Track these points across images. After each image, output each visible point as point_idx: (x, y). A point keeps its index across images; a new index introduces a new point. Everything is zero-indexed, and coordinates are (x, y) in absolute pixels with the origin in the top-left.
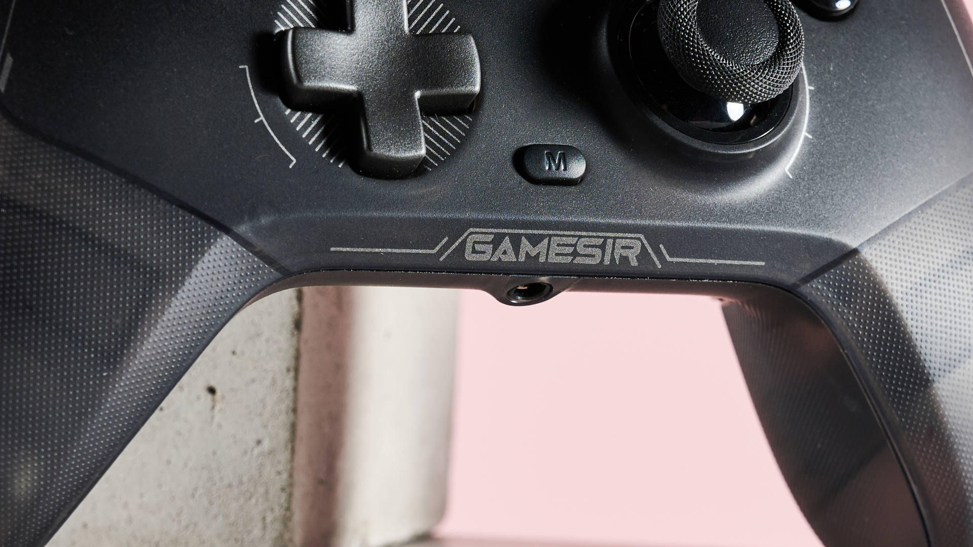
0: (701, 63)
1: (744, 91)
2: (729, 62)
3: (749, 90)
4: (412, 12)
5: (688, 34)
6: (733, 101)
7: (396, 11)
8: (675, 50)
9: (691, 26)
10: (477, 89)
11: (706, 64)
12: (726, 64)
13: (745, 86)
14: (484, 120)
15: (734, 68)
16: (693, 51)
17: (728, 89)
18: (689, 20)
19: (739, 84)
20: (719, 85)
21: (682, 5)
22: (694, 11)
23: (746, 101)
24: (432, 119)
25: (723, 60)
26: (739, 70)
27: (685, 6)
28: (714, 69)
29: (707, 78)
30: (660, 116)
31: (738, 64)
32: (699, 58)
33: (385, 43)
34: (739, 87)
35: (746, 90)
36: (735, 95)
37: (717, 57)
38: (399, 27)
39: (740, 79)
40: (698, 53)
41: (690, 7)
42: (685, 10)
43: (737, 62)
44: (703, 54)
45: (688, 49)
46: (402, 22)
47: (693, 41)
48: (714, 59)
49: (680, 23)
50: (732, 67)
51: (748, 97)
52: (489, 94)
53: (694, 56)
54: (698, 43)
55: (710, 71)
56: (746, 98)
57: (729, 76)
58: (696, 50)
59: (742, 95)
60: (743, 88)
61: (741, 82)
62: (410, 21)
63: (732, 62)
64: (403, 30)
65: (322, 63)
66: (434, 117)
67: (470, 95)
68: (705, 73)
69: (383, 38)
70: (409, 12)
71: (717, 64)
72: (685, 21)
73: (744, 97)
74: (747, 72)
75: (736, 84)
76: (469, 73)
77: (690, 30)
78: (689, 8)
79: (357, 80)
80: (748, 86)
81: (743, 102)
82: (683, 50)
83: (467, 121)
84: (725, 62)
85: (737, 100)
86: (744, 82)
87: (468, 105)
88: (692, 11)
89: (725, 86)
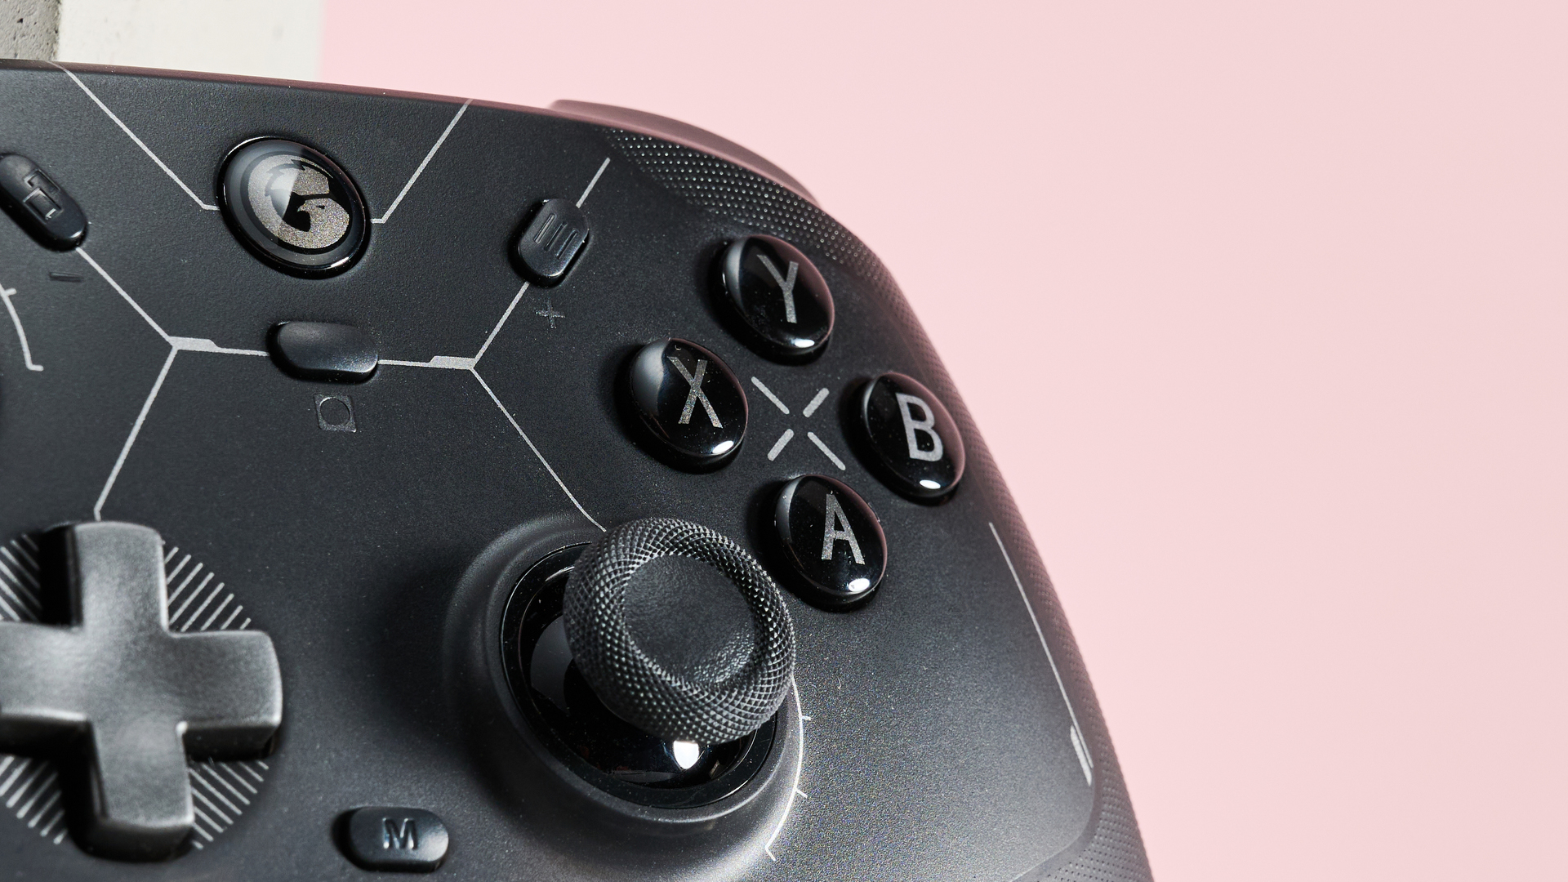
0: (631, 680)
1: (698, 724)
2: (676, 679)
3: (707, 723)
4: (174, 596)
5: (612, 634)
6: (682, 739)
7: (149, 597)
8: (591, 660)
9: (617, 623)
10: (276, 718)
11: (639, 682)
12: (670, 682)
13: (700, 716)
14: (288, 768)
15: (684, 689)
16: (619, 661)
17: (674, 722)
18: (613, 612)
19: (691, 714)
20: (660, 716)
21: (602, 589)
22: (622, 598)
23: (703, 740)
24: (205, 767)
25: (666, 676)
26: (692, 691)
27: (607, 590)
28: (651, 690)
29: (641, 704)
30: (566, 764)
31: (689, 683)
32: (629, 672)
33: (132, 646)
34: (692, 719)
35: (703, 724)
36: (684, 731)
37: (657, 670)
38: (153, 620)
39: (694, 705)
40: (627, 664)
41: (615, 592)
42: (607, 595)
43: (690, 679)
44: (635, 666)
45: (612, 658)
46: (157, 614)
47: (619, 646)
48: (653, 675)
49: (599, 617)
50: (681, 687)
51: (706, 734)
52: (296, 727)
53: (620, 670)
54: (627, 649)
55: (646, 692)
56: (701, 735)
57: (676, 702)
58: (623, 659)
59: (695, 731)
60: (697, 719)
61: (694, 711)
62: (172, 609)
63: (680, 680)
64: (158, 626)
65: (31, 677)
66: (207, 762)
67: (264, 730)
68: (637, 696)
69: (129, 637)
70: (169, 595)
71: (656, 682)
72: (606, 614)
73: (699, 734)
74: (703, 694)
75: (686, 713)
76: (262, 694)
77: (614, 628)
78: (612, 592)
79: (83, 704)
80: (705, 717)
81: (698, 741)
82: (604, 660)
83: (260, 771)
84: (668, 679)
85: (687, 738)
86: (699, 711)
87: (261, 744)
88: (618, 597)
89: (669, 716)
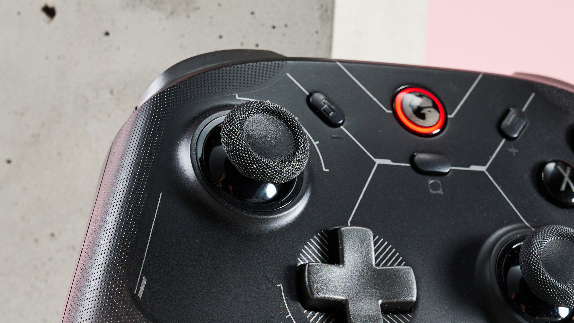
0: (544, 284)
1: (569, 301)
2: (561, 284)
3: (572, 300)
4: (377, 254)
5: (537, 268)
6: (563, 306)
7: (368, 254)
8: (529, 277)
9: (539, 264)
10: (414, 299)
11: (547, 285)
12: (559, 285)
13: (570, 298)
14: (419, 317)
15: (564, 288)
16: (540, 277)
17: (560, 300)
18: (538, 260)
19: (566, 297)
20: (555, 298)
21: (534, 251)
22: (541, 254)
23: (570, 306)
24: (388, 316)
25: (557, 283)
26: (566, 288)
27: (535, 251)
28: (552, 288)
29: (548, 293)
30: (520, 315)
31: (566, 285)
32: (543, 281)
33: (362, 272)
34: (566, 299)
36: (564, 303)
37: (554, 281)
38: (370, 263)
39: (567, 294)
40: (543, 278)
41: (538, 252)
42: (535, 253)
43: (566, 284)
44: (546, 279)
45: (537, 276)
46: (371, 260)
47: (540, 272)
48: (552, 282)
49: (532, 261)
50: (562, 287)
51: (572, 304)
52: (422, 301)
53: (540, 281)
54: (543, 273)
55: (550, 289)
56: (570, 305)
57: (560, 292)
58: (541, 277)
59: (568, 303)
60: (568, 299)
61: (567, 296)
62: (376, 259)
63: (562, 284)
64: (372, 265)
65: (325, 283)
66: (389, 315)
67: (410, 303)
68: (546, 290)
69: (361, 269)
70: (375, 254)
71: (553, 285)
72: (535, 260)
73: (569, 304)
74: (571, 290)
75: (564, 297)
76: (409, 289)
77: (538, 266)
78: (537, 252)
79: (345, 293)
81: (569, 307)
82: (534, 277)
83: (408, 318)
84: (558, 284)
85: (565, 306)
86: (569, 296)
87: (409, 308)
88: (539, 254)
89: (558, 298)
